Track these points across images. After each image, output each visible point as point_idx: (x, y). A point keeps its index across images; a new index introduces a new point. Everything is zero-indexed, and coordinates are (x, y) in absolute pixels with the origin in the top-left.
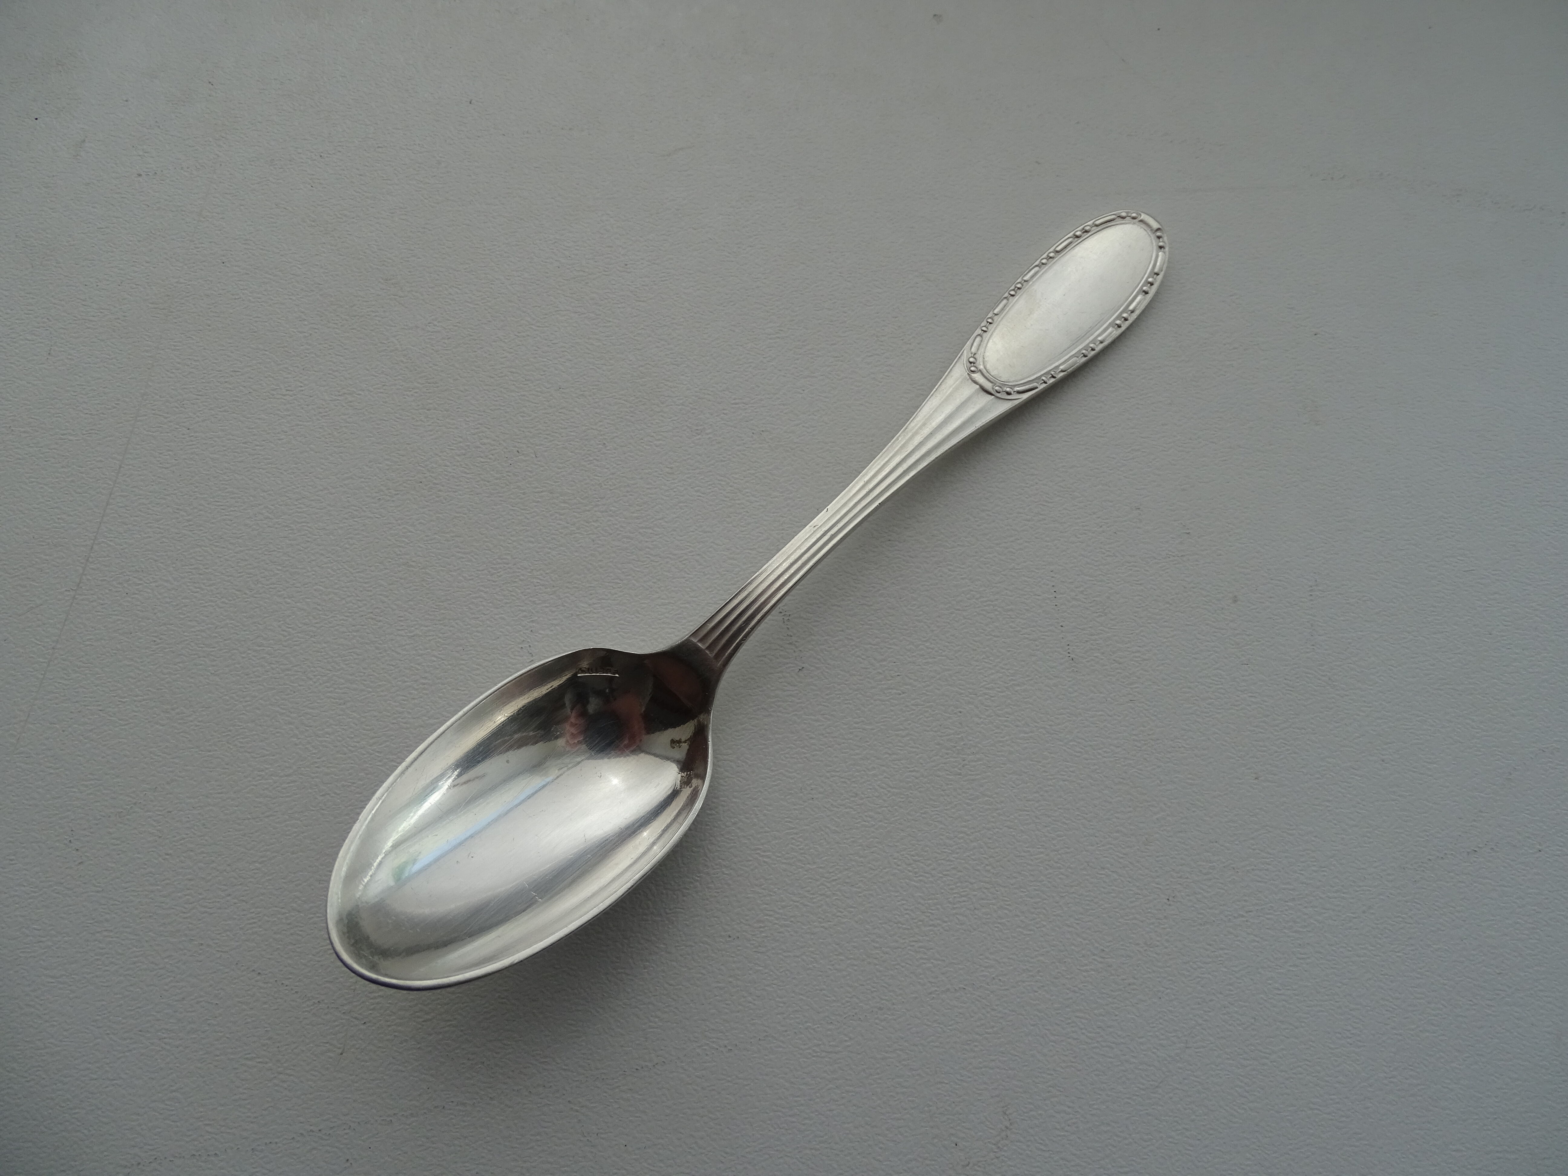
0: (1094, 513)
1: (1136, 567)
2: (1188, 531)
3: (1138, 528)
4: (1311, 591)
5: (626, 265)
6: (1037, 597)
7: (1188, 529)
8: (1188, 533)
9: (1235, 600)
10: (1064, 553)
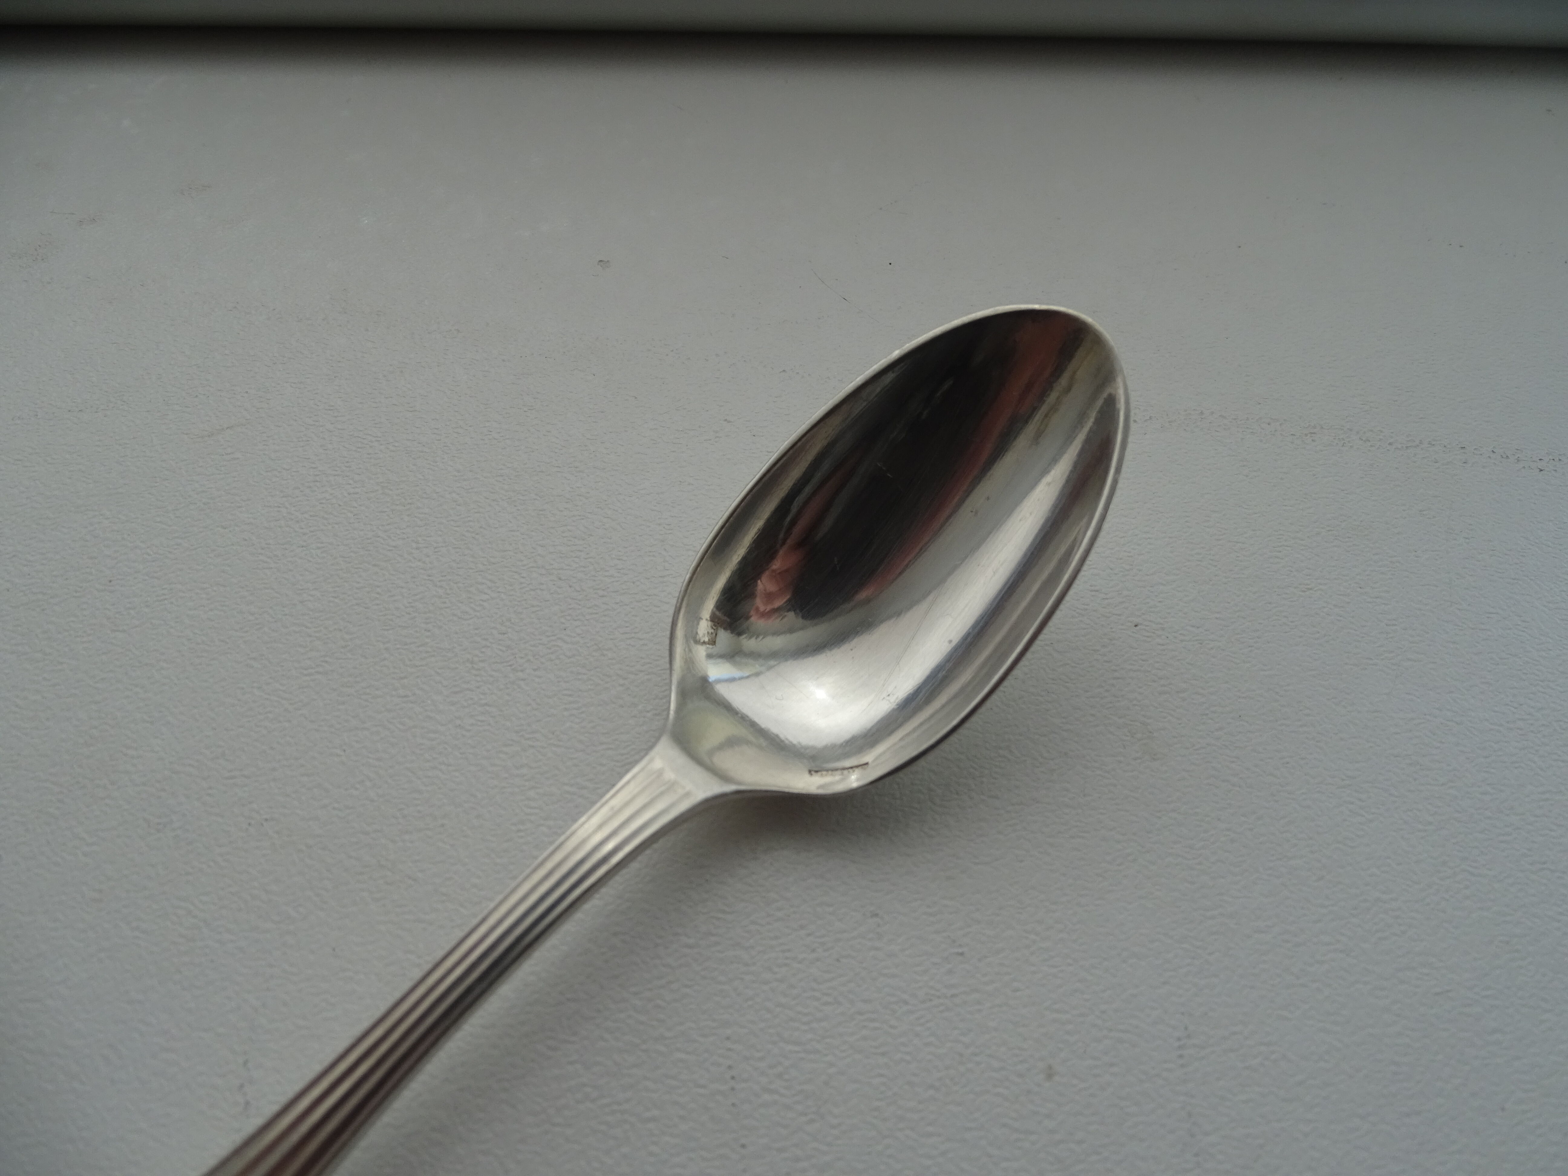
0: (802, 927)
1: (873, 1020)
2: (960, 950)
3: (877, 949)
4: (1180, 1047)
5: (110, 581)
6: (701, 1091)
7: (960, 946)
8: (962, 954)
9: (1050, 1074)
10: (750, 1003)
